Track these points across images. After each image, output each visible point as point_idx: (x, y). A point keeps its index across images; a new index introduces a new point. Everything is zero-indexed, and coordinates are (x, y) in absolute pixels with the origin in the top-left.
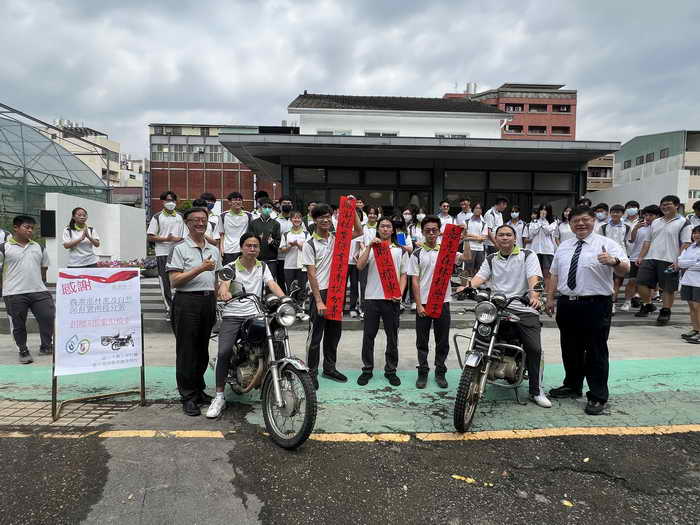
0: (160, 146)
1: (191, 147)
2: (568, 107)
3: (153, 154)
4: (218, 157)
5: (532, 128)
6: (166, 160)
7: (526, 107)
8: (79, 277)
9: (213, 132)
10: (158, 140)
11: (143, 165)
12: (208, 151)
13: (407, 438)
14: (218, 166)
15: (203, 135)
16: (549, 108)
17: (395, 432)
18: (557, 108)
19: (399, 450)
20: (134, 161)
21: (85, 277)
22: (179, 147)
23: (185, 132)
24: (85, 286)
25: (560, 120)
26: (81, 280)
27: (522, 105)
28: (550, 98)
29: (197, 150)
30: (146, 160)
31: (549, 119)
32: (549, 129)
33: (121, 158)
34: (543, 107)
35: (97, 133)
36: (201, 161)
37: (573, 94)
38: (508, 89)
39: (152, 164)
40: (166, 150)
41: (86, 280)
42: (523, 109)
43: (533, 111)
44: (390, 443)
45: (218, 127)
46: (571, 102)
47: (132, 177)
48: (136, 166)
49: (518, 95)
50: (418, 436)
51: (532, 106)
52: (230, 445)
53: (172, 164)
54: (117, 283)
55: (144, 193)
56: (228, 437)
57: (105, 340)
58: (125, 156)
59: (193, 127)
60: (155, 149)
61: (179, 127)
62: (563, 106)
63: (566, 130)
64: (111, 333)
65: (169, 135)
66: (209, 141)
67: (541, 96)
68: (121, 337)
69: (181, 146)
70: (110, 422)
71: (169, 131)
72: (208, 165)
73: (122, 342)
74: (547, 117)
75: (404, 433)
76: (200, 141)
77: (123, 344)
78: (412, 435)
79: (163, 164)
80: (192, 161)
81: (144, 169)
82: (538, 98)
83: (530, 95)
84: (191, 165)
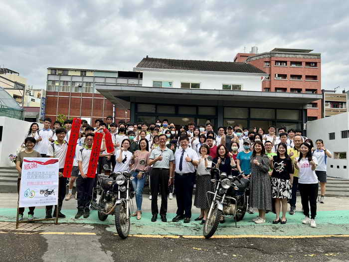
0: (54, 82)
1: (73, 83)
2: (316, 64)
3: (49, 87)
4: (91, 90)
5: (292, 76)
6: (57, 91)
7: (289, 63)
8: (32, 162)
9: (88, 74)
10: (52, 78)
11: (41, 92)
12: (84, 85)
13: (178, 237)
14: (90, 95)
15: (81, 76)
16: (304, 64)
17: (173, 235)
18: (308, 64)
19: (173, 240)
20: (35, 90)
21: (35, 162)
22: (66, 82)
23: (70, 73)
24: (35, 166)
25: (311, 71)
26: (33, 163)
27: (286, 62)
28: (304, 58)
29: (77, 85)
30: (43, 90)
31: (303, 70)
32: (304, 77)
33: (26, 88)
34: (300, 63)
35: (12, 72)
36: (80, 92)
37: (319, 55)
38: (277, 52)
39: (48, 93)
40: (57, 84)
41: (35, 163)
42: (286, 65)
43: (294, 66)
44: (170, 238)
45: (92, 71)
46: (317, 61)
47: (33, 100)
48: (36, 94)
49: (283, 56)
50: (183, 236)
51: (292, 63)
52: (100, 237)
53: (61, 94)
54: (49, 165)
55: (41, 111)
56: (98, 235)
57: (42, 191)
58: (29, 86)
59: (76, 70)
60: (50, 83)
61: (67, 70)
62: (313, 63)
63: (315, 78)
64: (45, 189)
65: (60, 75)
66: (86, 80)
67: (298, 56)
68: (49, 190)
69: (67, 82)
70: (42, 229)
71: (60, 72)
72: (84, 95)
73: (49, 193)
74: (302, 69)
75: (177, 235)
76: (80, 79)
77: (50, 194)
78: (181, 236)
79: (55, 93)
80: (73, 91)
81: (42, 96)
82: (296, 58)
83: (291, 56)
84: (73, 94)
